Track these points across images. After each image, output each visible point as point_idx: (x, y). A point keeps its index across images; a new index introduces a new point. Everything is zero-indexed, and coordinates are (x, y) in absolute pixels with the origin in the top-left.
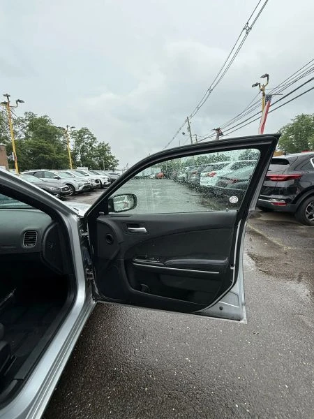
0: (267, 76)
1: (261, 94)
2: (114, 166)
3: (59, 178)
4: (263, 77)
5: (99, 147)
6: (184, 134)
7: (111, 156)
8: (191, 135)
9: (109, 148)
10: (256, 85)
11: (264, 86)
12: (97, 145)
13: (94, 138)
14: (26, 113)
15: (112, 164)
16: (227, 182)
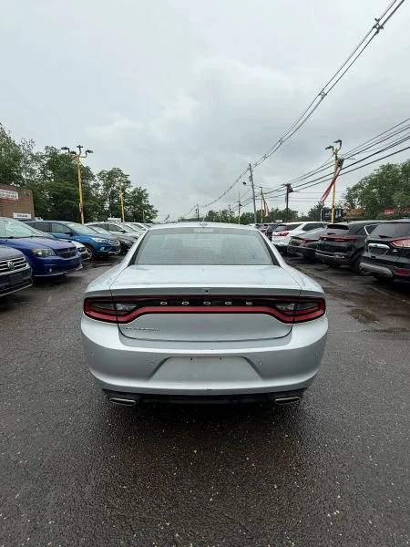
0: (340, 141)
1: (334, 158)
2: (151, 218)
3: (124, 232)
4: (336, 142)
5: (134, 192)
6: (245, 183)
7: (148, 205)
8: (253, 186)
9: (147, 195)
10: (330, 148)
11: (337, 151)
12: (131, 190)
13: (128, 182)
14: (47, 148)
15: (149, 215)
16: (298, 241)
